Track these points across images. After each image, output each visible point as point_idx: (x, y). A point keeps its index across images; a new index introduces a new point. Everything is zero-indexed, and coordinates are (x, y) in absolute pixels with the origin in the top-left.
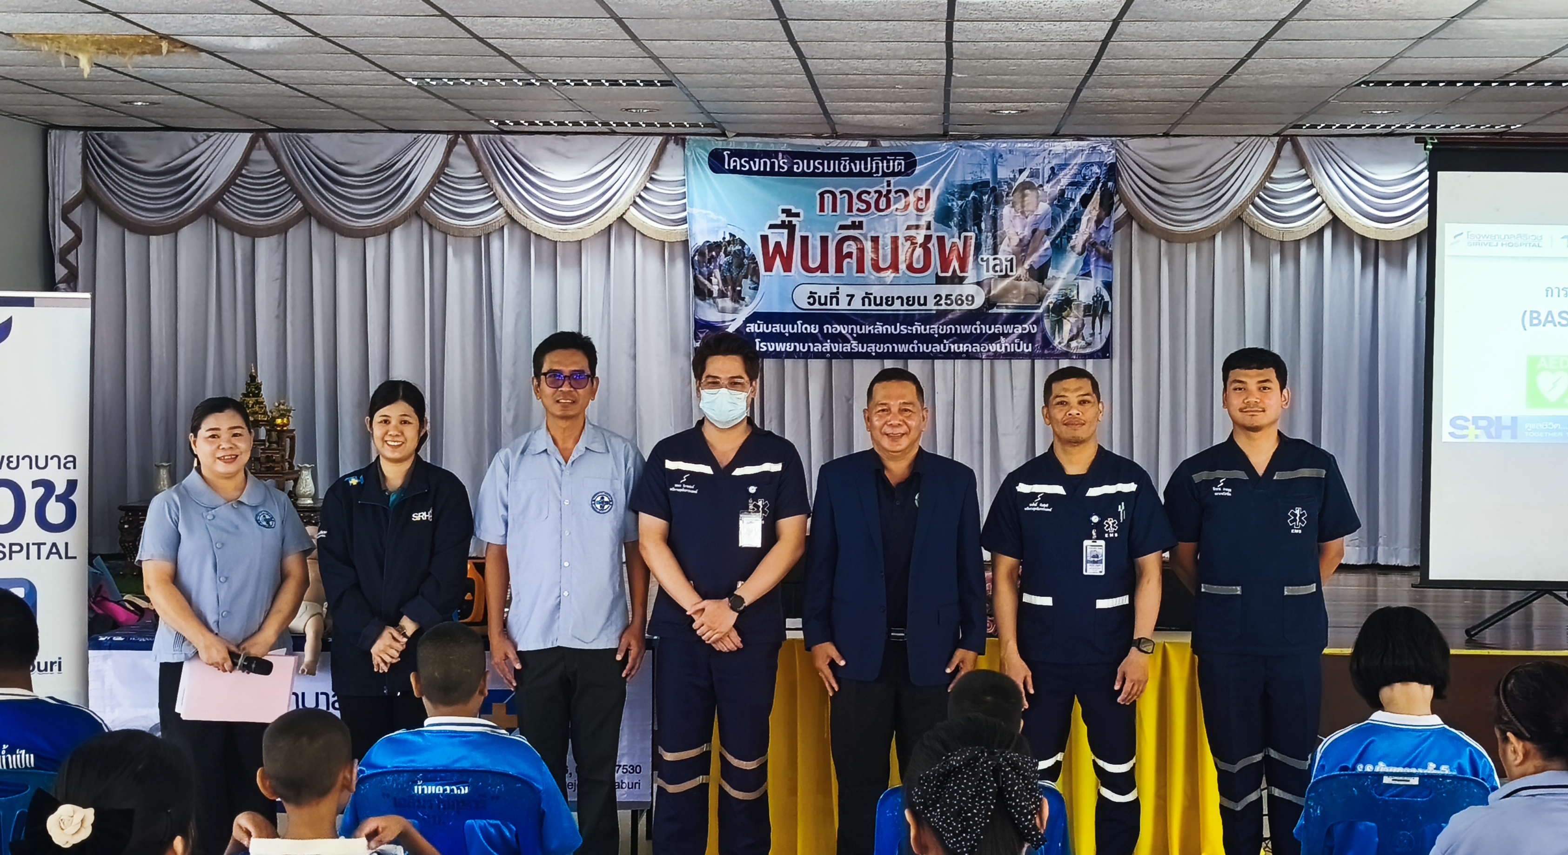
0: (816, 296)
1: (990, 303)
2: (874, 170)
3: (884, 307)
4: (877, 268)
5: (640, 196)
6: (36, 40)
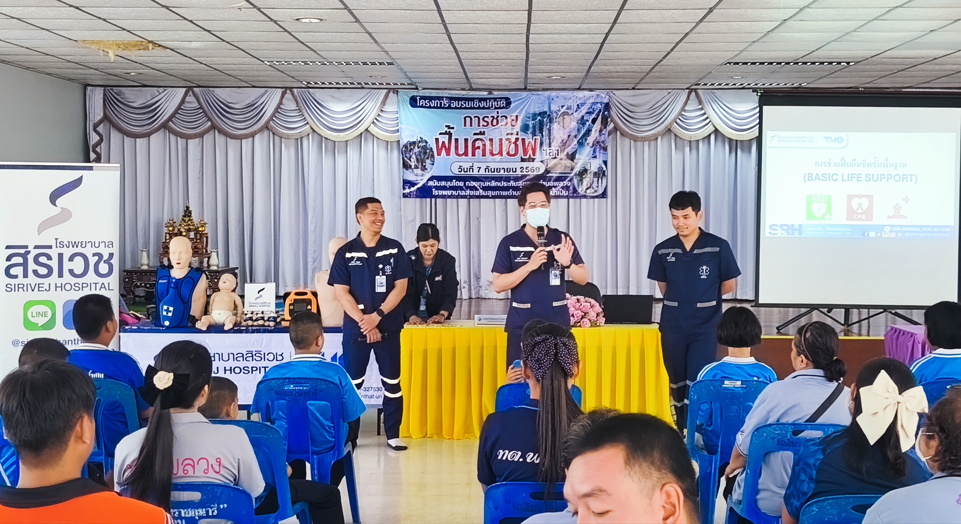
0: (462, 168)
1: (547, 171)
2: (490, 106)
3: (496, 173)
4: (492, 154)
5: (376, 119)
6: (89, 43)
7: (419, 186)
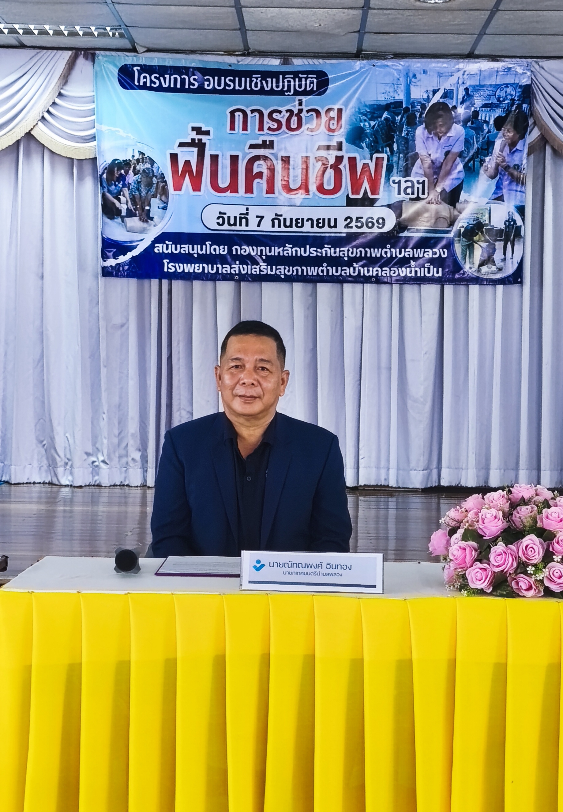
0: (226, 217)
1: (401, 227)
2: (285, 89)
3: (294, 229)
4: (287, 189)
5: (48, 112)
7: (135, 252)
